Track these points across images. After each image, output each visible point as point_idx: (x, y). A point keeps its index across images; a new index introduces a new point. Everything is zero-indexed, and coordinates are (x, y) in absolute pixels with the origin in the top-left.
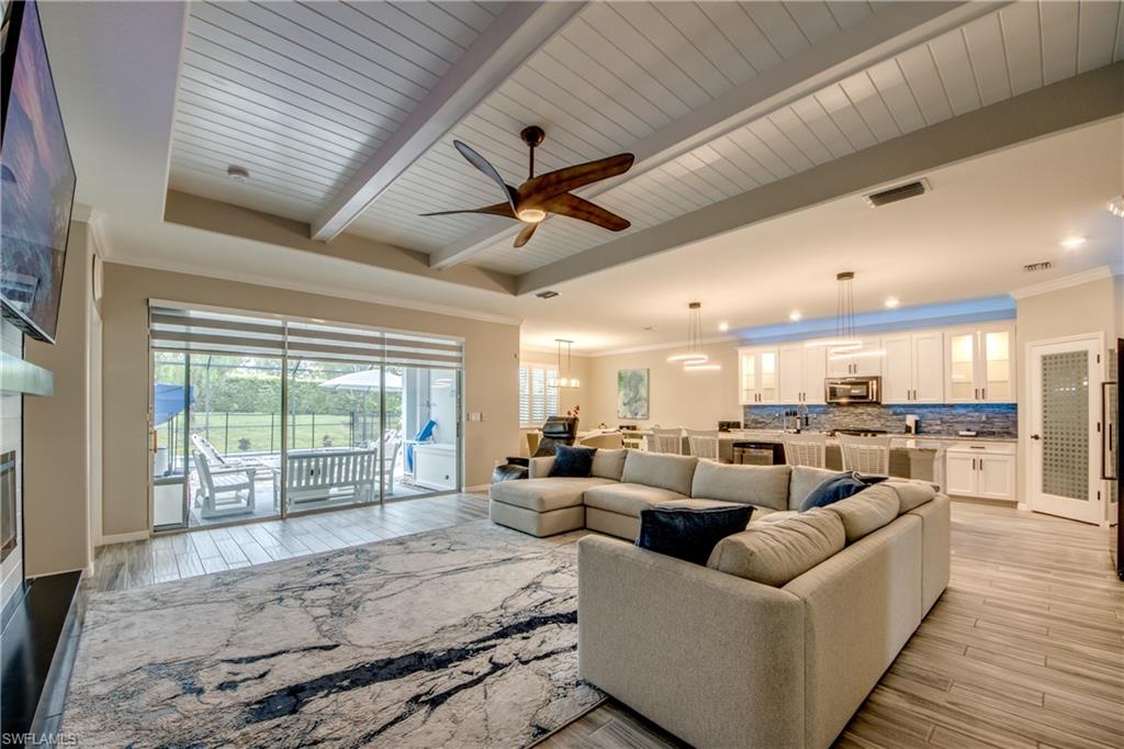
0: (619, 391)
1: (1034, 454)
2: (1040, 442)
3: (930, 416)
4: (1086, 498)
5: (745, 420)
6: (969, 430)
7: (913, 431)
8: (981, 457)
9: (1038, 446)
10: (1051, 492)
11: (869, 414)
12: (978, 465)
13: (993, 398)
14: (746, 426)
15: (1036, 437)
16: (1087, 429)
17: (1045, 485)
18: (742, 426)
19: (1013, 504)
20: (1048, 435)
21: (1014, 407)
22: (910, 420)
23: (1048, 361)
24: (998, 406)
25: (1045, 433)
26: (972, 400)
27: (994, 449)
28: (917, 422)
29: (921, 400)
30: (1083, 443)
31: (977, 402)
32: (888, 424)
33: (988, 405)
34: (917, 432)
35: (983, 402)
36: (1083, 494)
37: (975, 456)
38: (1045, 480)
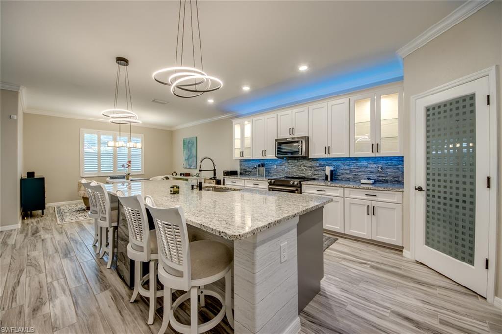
0: (184, 151)
1: (418, 204)
2: (423, 193)
3: (342, 167)
4: (471, 262)
5: (241, 170)
6: (369, 179)
7: (329, 179)
8: (374, 204)
9: (421, 198)
10: (433, 247)
11: (305, 166)
12: (372, 211)
13: (385, 152)
14: (241, 174)
15: (420, 189)
16: (473, 183)
17: (427, 238)
18: (239, 173)
19: (399, 249)
20: (431, 187)
21: (401, 159)
22: (328, 170)
23: (431, 112)
24: (391, 158)
25: (428, 185)
26: (369, 154)
27: (385, 197)
28: (332, 171)
29: (334, 155)
30: (468, 199)
31: (372, 155)
32: (316, 173)
33: (383, 158)
34: (332, 180)
35: (377, 155)
36: (466, 256)
37: (368, 203)
38: (427, 233)
